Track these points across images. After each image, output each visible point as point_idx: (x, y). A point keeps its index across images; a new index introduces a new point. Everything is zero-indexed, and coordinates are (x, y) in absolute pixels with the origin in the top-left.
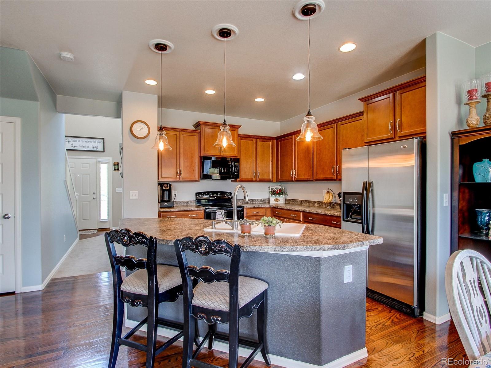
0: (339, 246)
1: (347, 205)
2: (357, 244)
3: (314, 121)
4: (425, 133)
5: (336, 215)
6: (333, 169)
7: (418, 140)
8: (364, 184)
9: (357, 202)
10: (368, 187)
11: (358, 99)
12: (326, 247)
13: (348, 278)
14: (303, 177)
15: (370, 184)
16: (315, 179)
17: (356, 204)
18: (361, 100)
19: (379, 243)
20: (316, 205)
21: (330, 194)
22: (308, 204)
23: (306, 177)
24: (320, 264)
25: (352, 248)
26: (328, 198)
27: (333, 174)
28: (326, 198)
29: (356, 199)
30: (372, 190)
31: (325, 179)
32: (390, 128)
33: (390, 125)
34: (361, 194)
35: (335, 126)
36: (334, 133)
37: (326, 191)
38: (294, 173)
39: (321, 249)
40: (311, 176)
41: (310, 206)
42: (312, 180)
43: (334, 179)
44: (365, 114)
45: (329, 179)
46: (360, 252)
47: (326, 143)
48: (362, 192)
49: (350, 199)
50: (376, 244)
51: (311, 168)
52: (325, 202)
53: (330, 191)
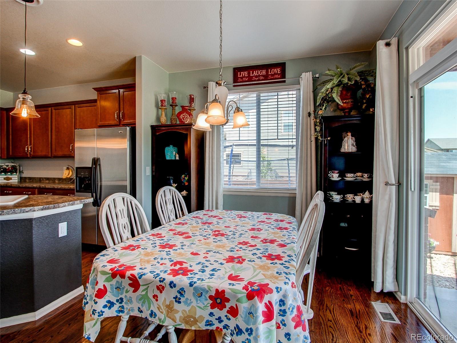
0: (49, 206)
1: (80, 178)
2: (68, 203)
3: (30, 100)
4: (135, 124)
5: (72, 188)
6: (71, 147)
7: (130, 128)
8: (93, 159)
9: (87, 175)
10: (96, 161)
11: (93, 88)
12: (36, 208)
13: (62, 233)
14: (41, 154)
15: (98, 159)
16: (53, 155)
17: (87, 177)
18: (94, 89)
19: (89, 202)
20: (57, 182)
21: (70, 170)
22: (47, 182)
23: (44, 153)
24: (32, 224)
25: (63, 207)
26: (67, 174)
27: (71, 151)
28: (65, 174)
29: (87, 173)
30: (100, 165)
31: (63, 156)
32: (116, 117)
33: (116, 114)
34: (90, 168)
35: (73, 107)
36: (72, 113)
37: (65, 168)
38: (30, 150)
39: (30, 210)
40: (49, 153)
41: (50, 183)
42: (50, 156)
43: (72, 156)
44: (98, 102)
45: (67, 155)
46: (75, 211)
47: (64, 122)
48: (91, 166)
49: (83, 173)
50: (87, 203)
51: (48, 145)
52: (64, 177)
53: (70, 167)
